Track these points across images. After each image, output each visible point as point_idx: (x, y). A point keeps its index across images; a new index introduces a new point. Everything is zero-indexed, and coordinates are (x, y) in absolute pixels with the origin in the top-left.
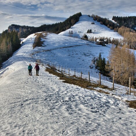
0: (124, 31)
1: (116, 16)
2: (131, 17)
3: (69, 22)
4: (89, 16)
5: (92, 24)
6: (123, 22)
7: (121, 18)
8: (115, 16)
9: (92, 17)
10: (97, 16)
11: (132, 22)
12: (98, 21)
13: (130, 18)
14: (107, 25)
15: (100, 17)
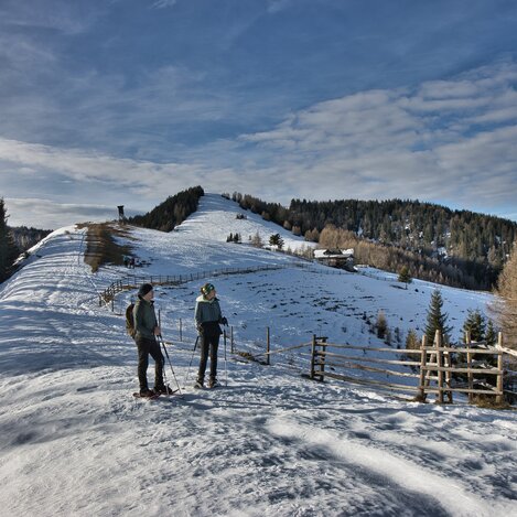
0: (339, 237)
1: (302, 200)
2: (342, 202)
3: (166, 213)
4: (226, 197)
5: (238, 218)
6: (322, 214)
7: (316, 204)
8: (298, 201)
9: (234, 200)
10: (248, 197)
11: (346, 217)
12: (253, 212)
13: (340, 204)
14: (281, 224)
15: (257, 200)
